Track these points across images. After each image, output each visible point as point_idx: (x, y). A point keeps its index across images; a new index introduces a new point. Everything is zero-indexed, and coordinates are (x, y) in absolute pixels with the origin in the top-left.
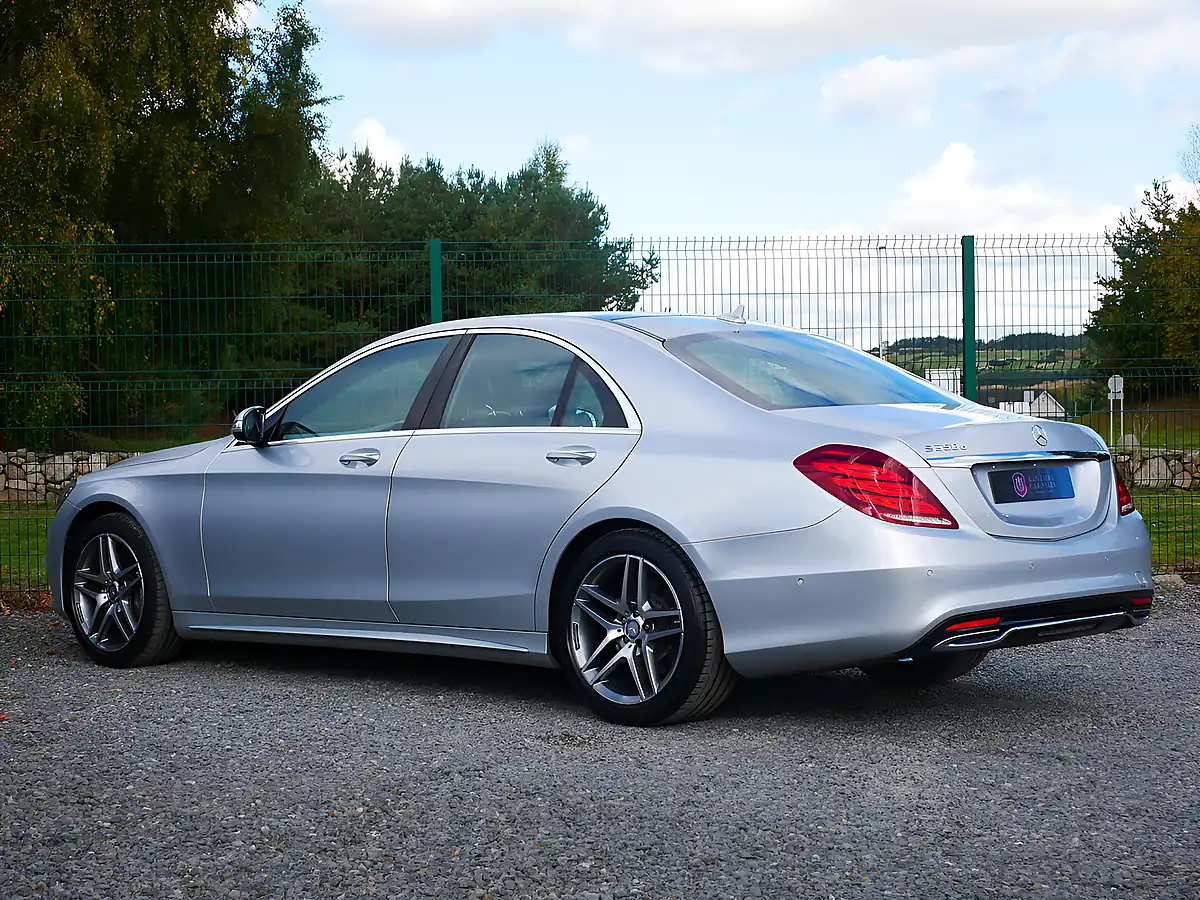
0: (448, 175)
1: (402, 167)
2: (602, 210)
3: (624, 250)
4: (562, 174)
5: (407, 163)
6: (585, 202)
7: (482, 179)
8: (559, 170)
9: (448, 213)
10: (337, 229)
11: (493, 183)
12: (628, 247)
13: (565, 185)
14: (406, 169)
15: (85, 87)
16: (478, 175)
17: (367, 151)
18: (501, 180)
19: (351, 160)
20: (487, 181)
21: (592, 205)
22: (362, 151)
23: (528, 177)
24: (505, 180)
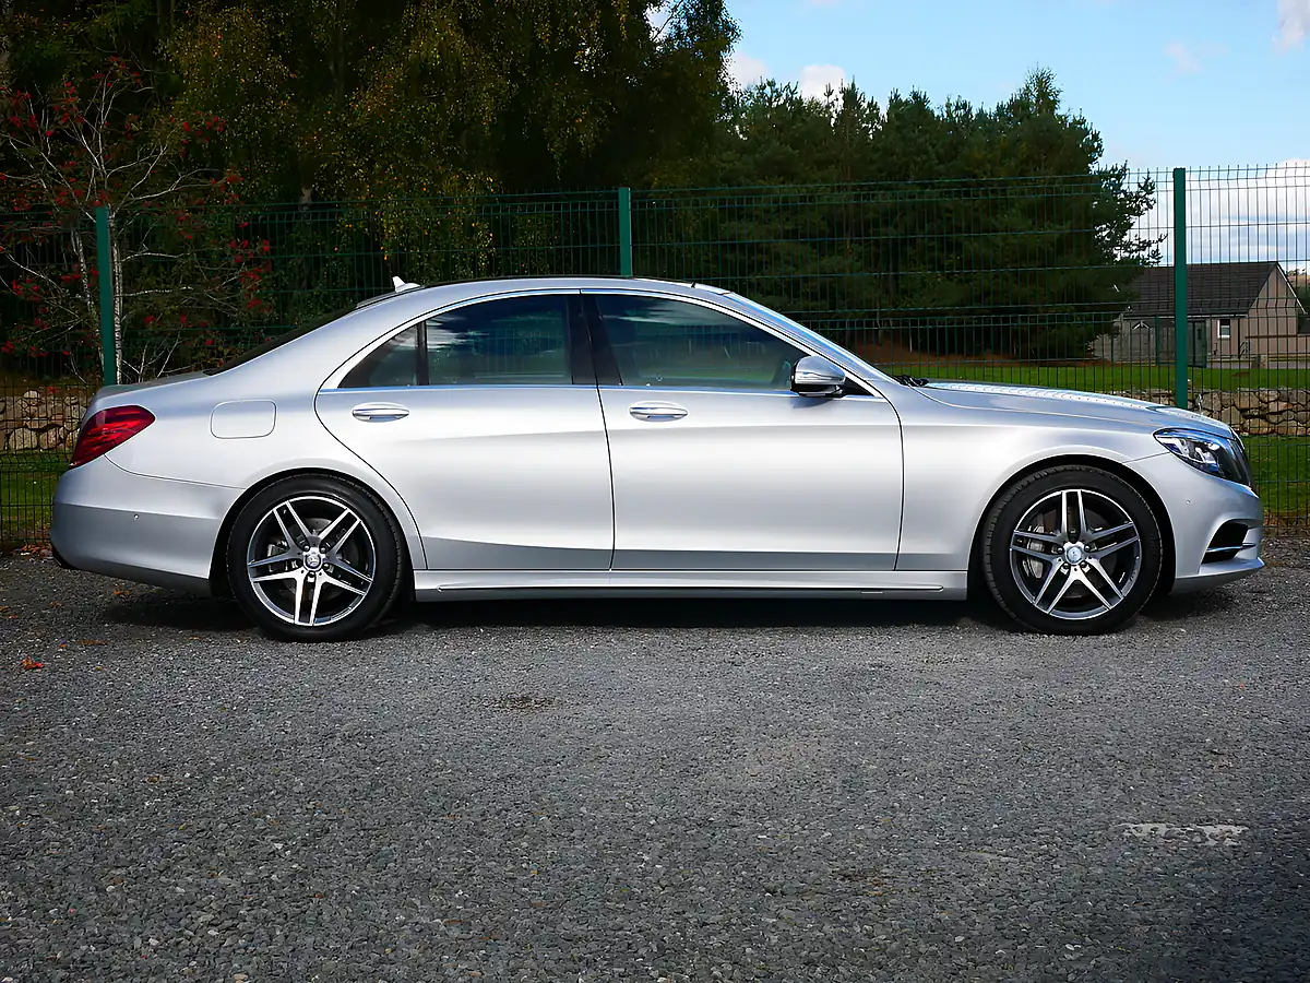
0: (936, 106)
1: (891, 101)
2: (1096, 137)
3: (1118, 177)
4: (1055, 102)
5: (896, 97)
6: (1078, 129)
7: (970, 109)
8: (1052, 98)
9: (933, 146)
10: (821, 164)
11: (981, 114)
12: (1121, 173)
13: (1058, 112)
14: (895, 103)
15: (460, 42)
16: (964, 106)
17: (853, 85)
18: (990, 109)
19: (837, 94)
20: (974, 112)
21: (1086, 132)
22: (847, 86)
23: (1019, 106)
24: (994, 110)
